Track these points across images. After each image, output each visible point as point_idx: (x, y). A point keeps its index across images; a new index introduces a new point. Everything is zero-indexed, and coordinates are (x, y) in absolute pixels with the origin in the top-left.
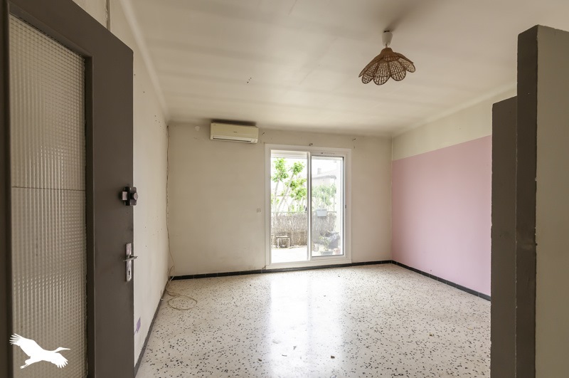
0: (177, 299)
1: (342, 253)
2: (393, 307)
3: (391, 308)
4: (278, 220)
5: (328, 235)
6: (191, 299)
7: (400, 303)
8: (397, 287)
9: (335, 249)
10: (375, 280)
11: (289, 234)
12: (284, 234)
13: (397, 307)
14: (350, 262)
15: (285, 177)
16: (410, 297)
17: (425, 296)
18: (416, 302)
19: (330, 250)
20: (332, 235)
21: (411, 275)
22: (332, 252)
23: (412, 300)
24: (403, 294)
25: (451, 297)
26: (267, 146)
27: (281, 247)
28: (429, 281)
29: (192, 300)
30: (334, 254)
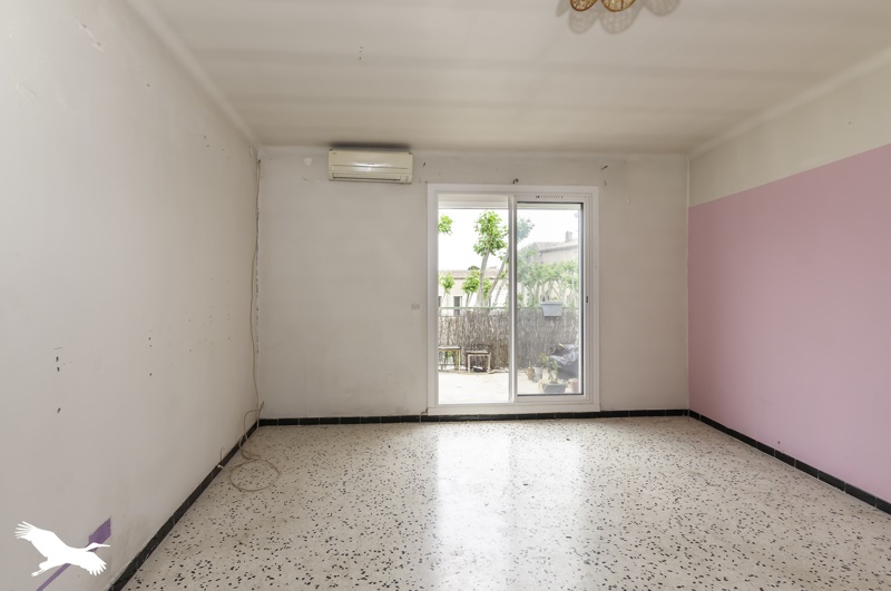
0: (250, 466)
1: (580, 392)
2: (676, 531)
3: (670, 532)
4: (471, 321)
5: (559, 352)
6: (273, 467)
7: (695, 520)
8: (694, 476)
9: (571, 380)
10: (644, 453)
11: (491, 347)
12: (480, 346)
13: (686, 531)
14: (597, 409)
15: (499, 247)
16: (723, 507)
17: (761, 507)
18: (734, 523)
19: (560, 382)
20: (568, 352)
21: (730, 448)
22: (564, 387)
23: (725, 515)
24: (704, 497)
25: (830, 516)
26: (431, 187)
27: (476, 371)
28: (774, 467)
29: (273, 470)
30: (569, 390)
